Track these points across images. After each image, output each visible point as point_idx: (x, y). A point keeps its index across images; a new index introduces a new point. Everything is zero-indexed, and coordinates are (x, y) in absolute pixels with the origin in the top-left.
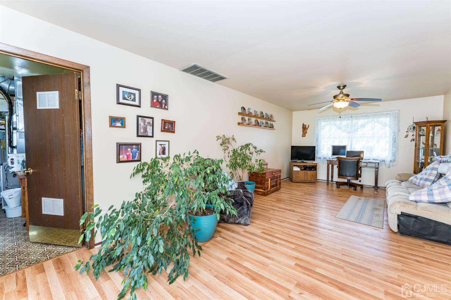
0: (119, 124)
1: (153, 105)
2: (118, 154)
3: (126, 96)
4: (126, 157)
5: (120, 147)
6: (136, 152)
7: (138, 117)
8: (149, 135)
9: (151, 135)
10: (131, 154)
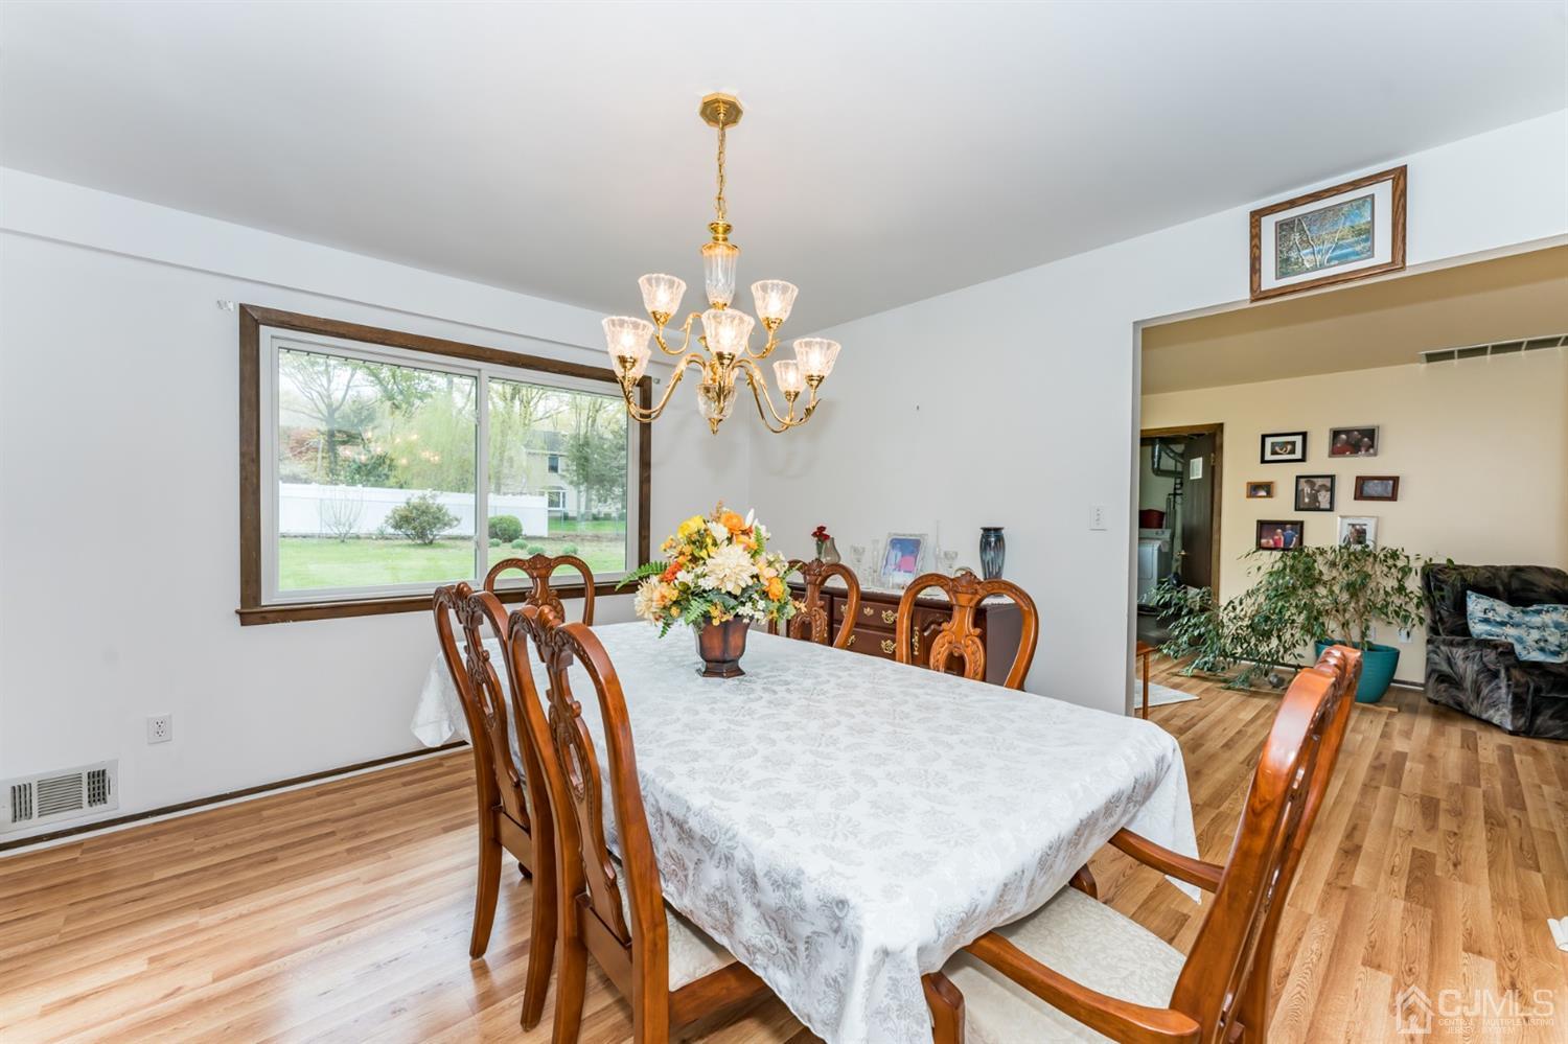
0: (1263, 493)
1: (1335, 451)
2: (1259, 537)
3: (1277, 449)
4: (1271, 542)
5: (1264, 527)
6: (1293, 536)
7: (1298, 478)
8: (1322, 507)
9: (1328, 506)
10: (1282, 538)
